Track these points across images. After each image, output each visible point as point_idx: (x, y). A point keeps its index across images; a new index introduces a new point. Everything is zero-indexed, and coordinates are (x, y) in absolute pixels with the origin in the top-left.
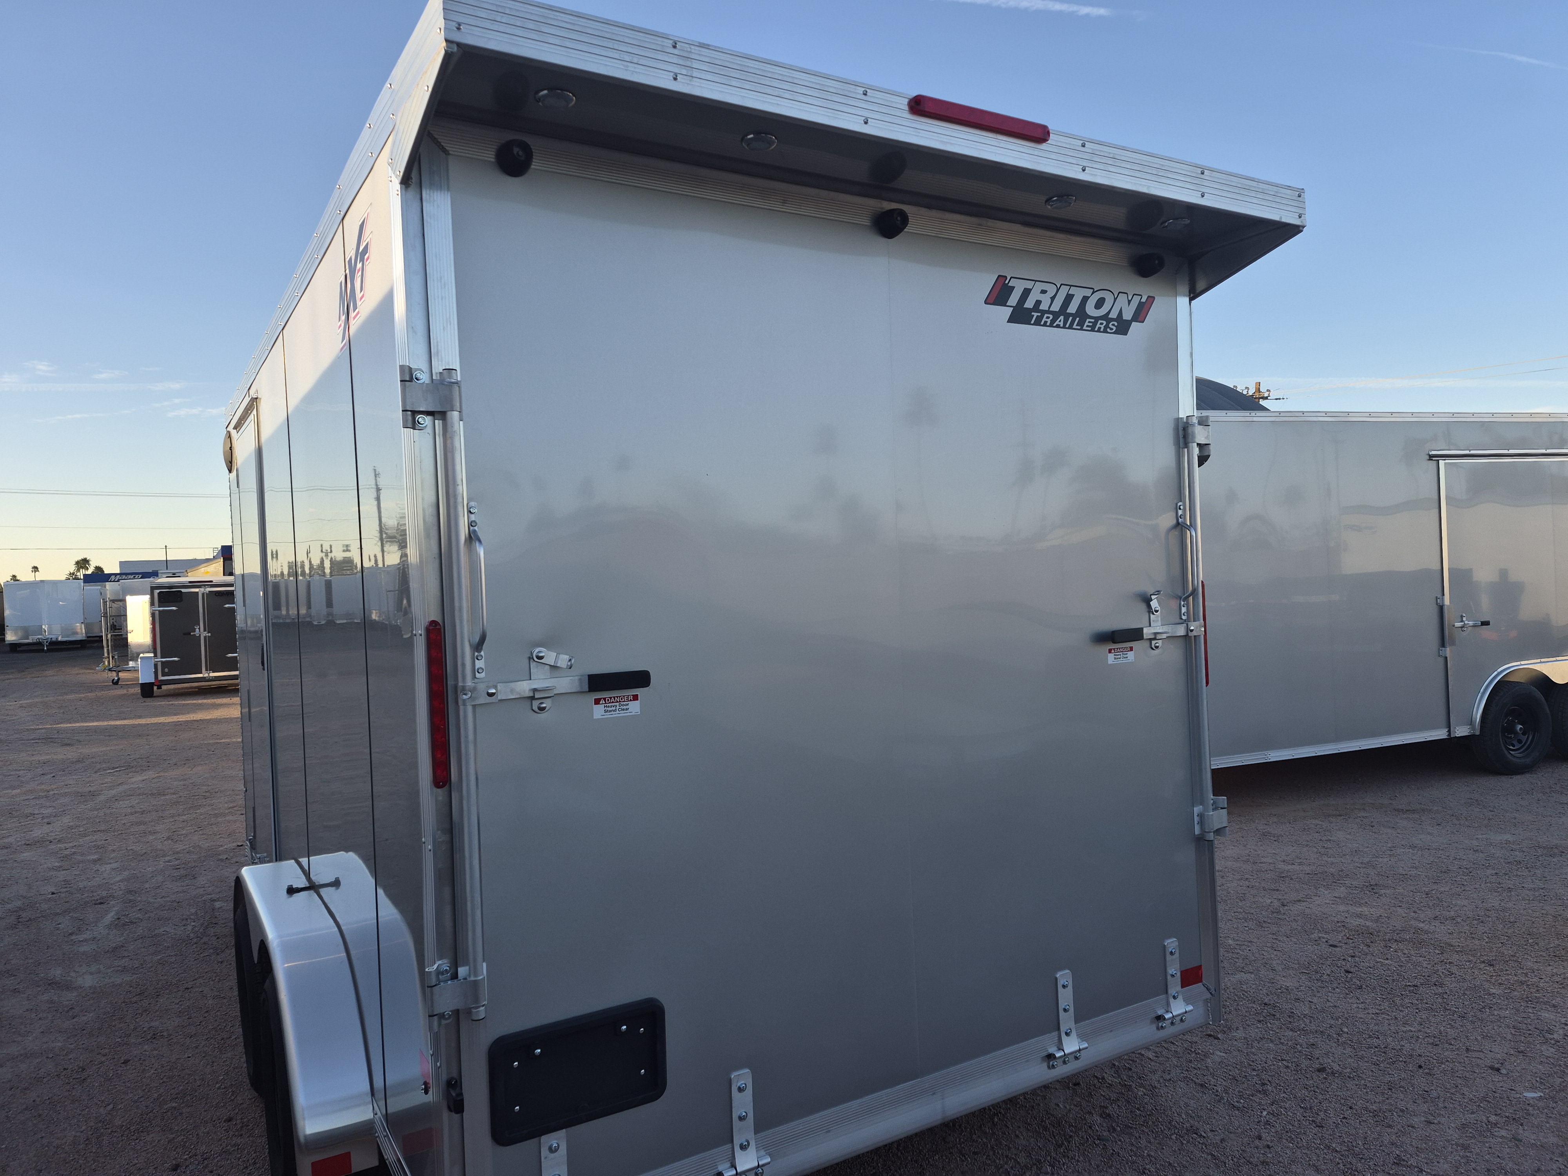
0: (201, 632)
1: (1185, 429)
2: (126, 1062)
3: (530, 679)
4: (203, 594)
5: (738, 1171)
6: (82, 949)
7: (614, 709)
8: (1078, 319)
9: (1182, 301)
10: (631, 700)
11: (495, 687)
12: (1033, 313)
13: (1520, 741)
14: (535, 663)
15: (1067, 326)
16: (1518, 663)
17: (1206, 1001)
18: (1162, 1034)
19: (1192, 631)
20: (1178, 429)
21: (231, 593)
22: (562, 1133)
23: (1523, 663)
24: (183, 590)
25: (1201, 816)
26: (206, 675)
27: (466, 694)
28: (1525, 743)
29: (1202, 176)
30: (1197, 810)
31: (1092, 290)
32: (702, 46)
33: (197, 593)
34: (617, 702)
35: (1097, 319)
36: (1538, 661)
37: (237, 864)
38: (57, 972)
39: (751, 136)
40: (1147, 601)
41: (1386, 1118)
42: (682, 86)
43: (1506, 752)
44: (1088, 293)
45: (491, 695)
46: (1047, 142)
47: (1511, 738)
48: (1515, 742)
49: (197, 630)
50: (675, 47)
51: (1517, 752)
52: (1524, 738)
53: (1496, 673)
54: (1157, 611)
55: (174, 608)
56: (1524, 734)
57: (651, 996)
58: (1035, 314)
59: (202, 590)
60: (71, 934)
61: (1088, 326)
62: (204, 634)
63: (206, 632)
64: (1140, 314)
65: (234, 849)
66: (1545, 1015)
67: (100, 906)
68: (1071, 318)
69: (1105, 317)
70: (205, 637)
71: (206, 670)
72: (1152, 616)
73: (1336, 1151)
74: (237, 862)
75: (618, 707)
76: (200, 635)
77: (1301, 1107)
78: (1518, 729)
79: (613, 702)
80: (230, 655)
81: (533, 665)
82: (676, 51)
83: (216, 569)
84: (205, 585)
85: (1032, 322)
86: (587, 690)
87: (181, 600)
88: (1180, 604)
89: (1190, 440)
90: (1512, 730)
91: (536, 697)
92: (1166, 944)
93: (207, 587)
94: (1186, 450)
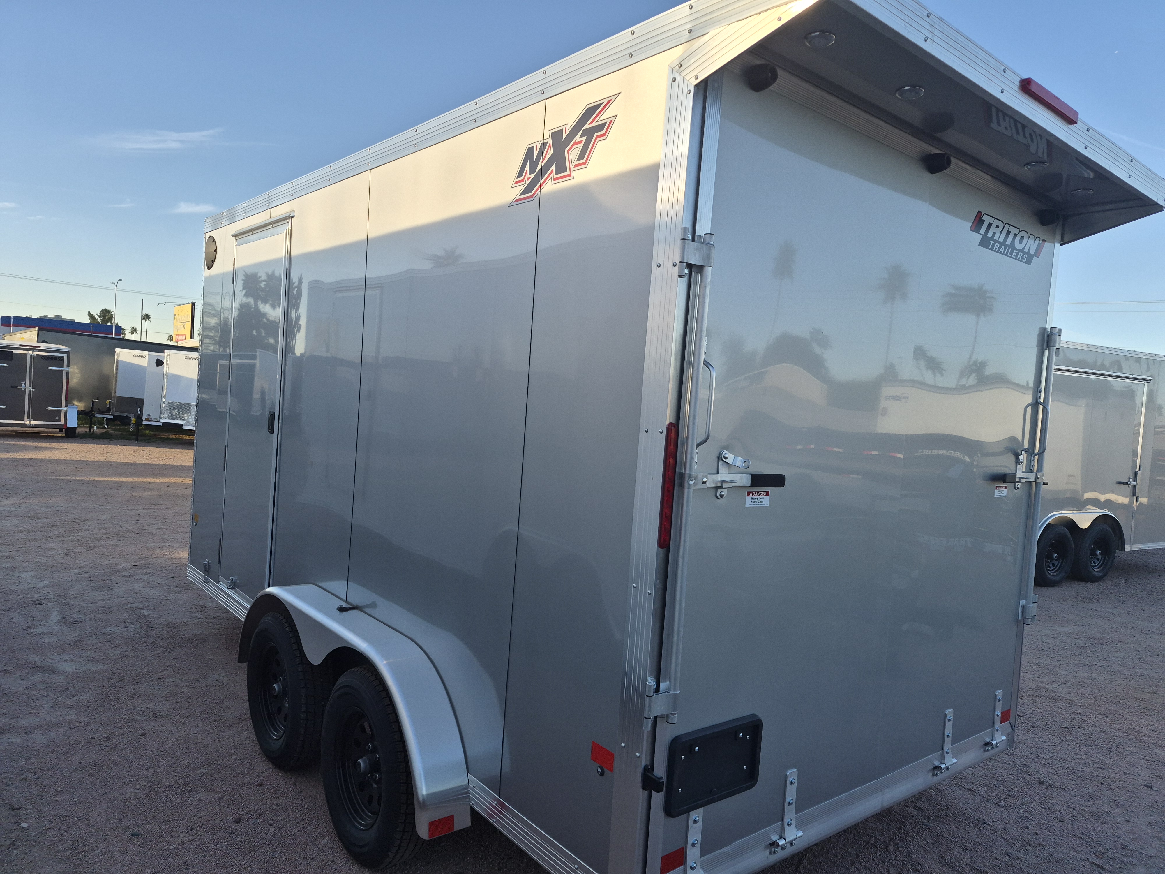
0: (26, 387)
1: (1048, 336)
2: (143, 735)
3: (718, 473)
4: (31, 357)
5: (787, 841)
6: (46, 640)
7: (756, 500)
8: (1010, 249)
9: (1057, 245)
10: (765, 495)
11: (707, 477)
12: (991, 241)
13: (1053, 565)
14: (722, 461)
15: (1005, 253)
16: (1060, 512)
17: (1008, 734)
18: (987, 754)
19: (1038, 478)
20: (1044, 336)
21: (62, 359)
22: (701, 810)
23: (1063, 512)
24: (14, 351)
25: (1023, 607)
26: (28, 422)
27: (692, 480)
28: (1056, 566)
29: (1131, 163)
30: (1023, 602)
31: (1019, 230)
32: (941, 19)
33: (26, 355)
34: (758, 496)
35: (1019, 251)
36: (1071, 512)
37: (141, 580)
38: (35, 658)
39: (908, 88)
40: (1017, 456)
41: (1099, 817)
42: (927, 47)
43: (1046, 571)
44: (1017, 231)
45: (704, 483)
46: (1075, 125)
47: (1049, 562)
48: (1051, 565)
49: (23, 385)
50: (928, 17)
51: (1053, 572)
52: (1056, 563)
53: (1047, 517)
54: (1021, 463)
55: (5, 365)
56: (1056, 560)
57: (755, 713)
58: (992, 242)
59: (31, 352)
60: (29, 628)
61: (1014, 255)
62: (29, 389)
63: (30, 388)
64: (1037, 253)
65: (130, 568)
66: (1158, 752)
67: (40, 606)
68: (1007, 248)
69: (1022, 250)
70: (30, 392)
71: (28, 418)
72: (1018, 466)
73: (1082, 839)
74: (140, 579)
75: (758, 500)
76: (25, 389)
77: (1042, 807)
78: (1055, 556)
79: (756, 496)
80: (50, 408)
81: (721, 462)
82: (928, 20)
83: (30, 336)
84: (33, 349)
85: (990, 247)
86: (749, 485)
87: (12, 359)
88: (1031, 459)
89: (1052, 344)
90: (1051, 558)
91: (724, 487)
92: (997, 694)
93: (35, 350)
94: (1047, 351)
